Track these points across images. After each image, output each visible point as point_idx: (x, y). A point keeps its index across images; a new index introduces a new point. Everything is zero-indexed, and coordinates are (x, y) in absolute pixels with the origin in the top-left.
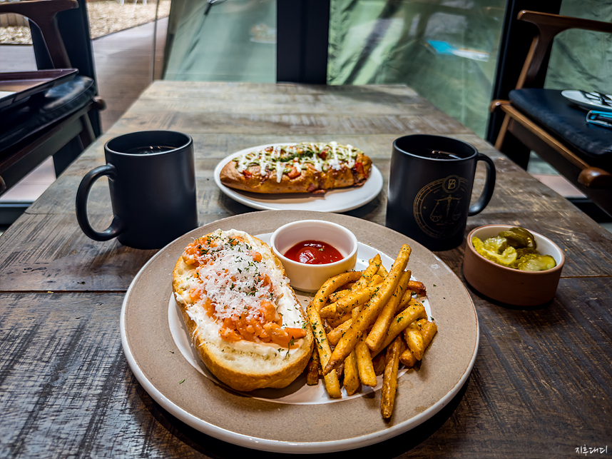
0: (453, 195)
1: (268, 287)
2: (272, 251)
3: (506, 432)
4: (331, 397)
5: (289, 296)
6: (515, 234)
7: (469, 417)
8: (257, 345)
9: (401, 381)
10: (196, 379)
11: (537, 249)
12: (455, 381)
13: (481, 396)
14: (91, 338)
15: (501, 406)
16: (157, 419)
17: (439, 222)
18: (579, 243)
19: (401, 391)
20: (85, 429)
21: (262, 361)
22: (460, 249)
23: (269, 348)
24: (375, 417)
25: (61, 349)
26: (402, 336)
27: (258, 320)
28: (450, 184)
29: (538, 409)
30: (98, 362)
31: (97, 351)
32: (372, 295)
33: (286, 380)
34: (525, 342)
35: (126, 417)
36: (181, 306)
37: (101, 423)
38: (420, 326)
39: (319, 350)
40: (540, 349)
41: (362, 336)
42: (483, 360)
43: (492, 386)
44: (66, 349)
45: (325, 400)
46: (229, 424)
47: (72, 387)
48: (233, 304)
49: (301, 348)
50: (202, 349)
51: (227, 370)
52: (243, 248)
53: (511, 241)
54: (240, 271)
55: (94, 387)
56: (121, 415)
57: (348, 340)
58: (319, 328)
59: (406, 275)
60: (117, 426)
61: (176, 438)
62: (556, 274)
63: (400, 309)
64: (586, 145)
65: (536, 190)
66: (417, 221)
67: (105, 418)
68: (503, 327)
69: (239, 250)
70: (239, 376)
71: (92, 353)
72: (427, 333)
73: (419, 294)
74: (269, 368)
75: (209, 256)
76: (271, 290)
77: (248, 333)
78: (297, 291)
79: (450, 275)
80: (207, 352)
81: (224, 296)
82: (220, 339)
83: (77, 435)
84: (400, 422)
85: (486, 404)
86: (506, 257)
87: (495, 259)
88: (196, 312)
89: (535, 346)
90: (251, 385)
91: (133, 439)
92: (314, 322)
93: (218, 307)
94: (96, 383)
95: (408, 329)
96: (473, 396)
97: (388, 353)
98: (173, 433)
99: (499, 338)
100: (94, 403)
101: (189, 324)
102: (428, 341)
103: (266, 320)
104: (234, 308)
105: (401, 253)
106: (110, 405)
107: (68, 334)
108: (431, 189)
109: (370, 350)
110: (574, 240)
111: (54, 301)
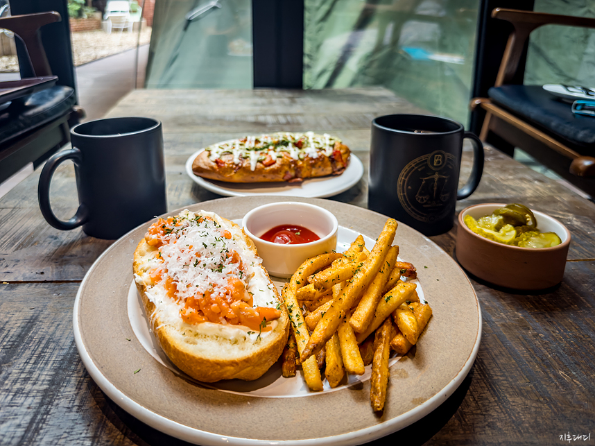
0: (440, 173)
1: (238, 265)
2: (243, 232)
3: (525, 432)
4: (311, 390)
5: (262, 276)
6: (511, 211)
7: (477, 414)
8: (223, 327)
9: (393, 370)
10: (154, 369)
11: (538, 227)
12: (458, 369)
13: (488, 390)
14: (43, 329)
15: (515, 402)
16: (108, 418)
17: (426, 203)
18: (582, 226)
19: (394, 381)
20: (24, 429)
21: (229, 346)
22: (451, 233)
23: (237, 330)
24: (365, 411)
25: (9, 341)
26: (392, 318)
27: (224, 299)
28: (436, 160)
29: (560, 405)
30: (47, 355)
31: (48, 342)
32: (355, 271)
33: (258, 368)
34: (534, 329)
35: (73, 415)
36: (141, 288)
37: (44, 423)
38: (413, 309)
39: (296, 336)
40: (553, 336)
41: (345, 317)
42: (487, 349)
43: (501, 378)
44: (14, 341)
45: (305, 393)
46: (188, 420)
47: (15, 382)
48: (196, 282)
49: (274, 330)
50: (160, 333)
51: (188, 355)
52: (211, 225)
53: (508, 219)
54: (206, 246)
55: (40, 382)
56: (67, 414)
57: (329, 321)
58: (296, 311)
59: (393, 250)
60: (61, 426)
61: (128, 440)
62: (562, 252)
63: (387, 288)
64: (575, 134)
65: (527, 176)
66: (402, 204)
67: (49, 416)
68: (507, 313)
69: (206, 227)
70: (201, 362)
71: (42, 345)
72: (420, 315)
73: (409, 276)
74: (236, 354)
75: (174, 235)
76: (240, 267)
77: (213, 313)
78: (273, 277)
79: (442, 255)
80: (166, 335)
81: (187, 274)
82: (181, 321)
83: (13, 437)
84: (395, 416)
85: (496, 398)
86: (504, 235)
87: (492, 237)
88: (156, 294)
89: (546, 333)
90: (215, 374)
91: (78, 441)
92: (290, 304)
93: (180, 286)
94: (42, 378)
95: (398, 311)
96: (480, 390)
97: (377, 338)
98: (125, 435)
99: (503, 325)
100: (38, 400)
101: (148, 307)
102: (423, 326)
103: (234, 298)
104: (197, 286)
105: (386, 227)
106: (56, 402)
107: (19, 325)
108: (416, 166)
109: (356, 334)
110: (575, 223)
111: (9, 292)
